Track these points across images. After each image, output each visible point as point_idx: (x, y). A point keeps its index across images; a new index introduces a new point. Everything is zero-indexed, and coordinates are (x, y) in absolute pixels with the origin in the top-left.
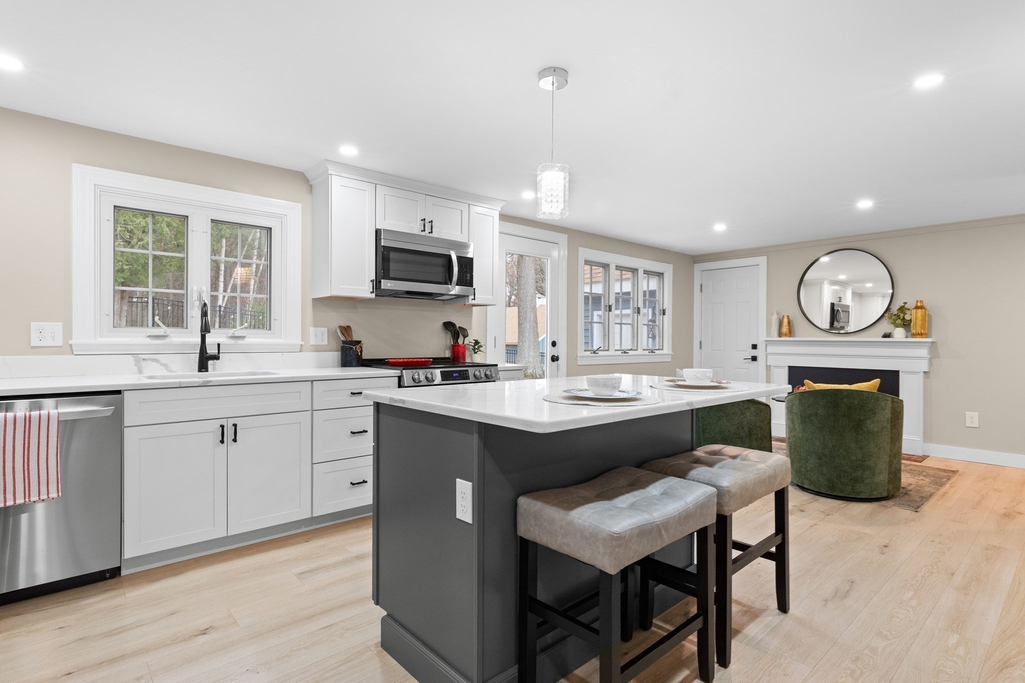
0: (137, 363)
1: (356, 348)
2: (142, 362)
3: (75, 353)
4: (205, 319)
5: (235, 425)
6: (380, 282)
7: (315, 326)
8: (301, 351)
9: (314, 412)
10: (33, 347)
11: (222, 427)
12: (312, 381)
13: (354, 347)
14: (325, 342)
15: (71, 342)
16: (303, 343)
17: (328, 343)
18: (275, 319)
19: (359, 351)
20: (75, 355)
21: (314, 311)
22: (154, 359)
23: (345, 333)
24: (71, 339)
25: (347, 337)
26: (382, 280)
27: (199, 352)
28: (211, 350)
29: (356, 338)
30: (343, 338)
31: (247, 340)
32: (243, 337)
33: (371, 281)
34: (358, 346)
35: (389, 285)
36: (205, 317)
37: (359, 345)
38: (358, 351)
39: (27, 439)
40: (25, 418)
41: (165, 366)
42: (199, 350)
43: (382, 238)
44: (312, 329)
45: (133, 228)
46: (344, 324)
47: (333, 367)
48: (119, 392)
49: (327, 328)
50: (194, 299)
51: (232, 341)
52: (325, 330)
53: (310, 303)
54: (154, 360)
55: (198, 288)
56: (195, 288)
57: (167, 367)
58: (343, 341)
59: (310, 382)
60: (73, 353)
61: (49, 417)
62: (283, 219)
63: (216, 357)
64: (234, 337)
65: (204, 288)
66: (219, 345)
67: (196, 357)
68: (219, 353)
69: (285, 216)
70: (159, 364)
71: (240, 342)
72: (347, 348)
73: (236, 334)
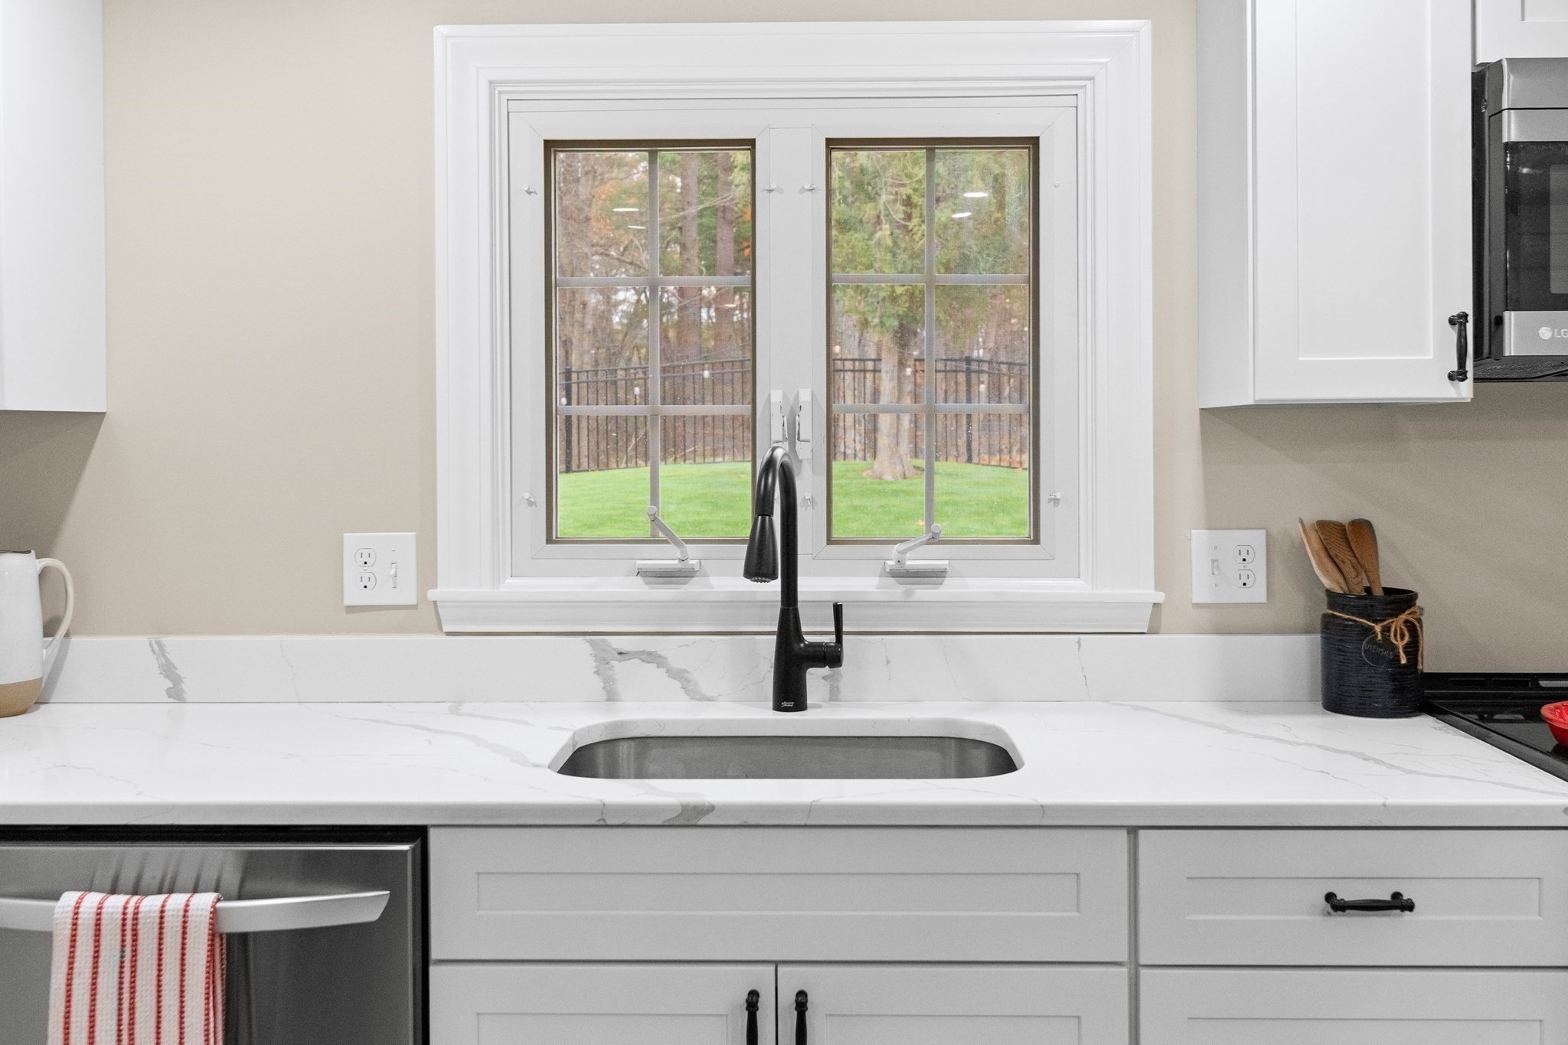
0: (603, 662)
1: (1386, 630)
2: (614, 663)
3: (446, 628)
4: (763, 521)
5: (801, 1003)
6: (1499, 321)
7: (1213, 524)
8: (1153, 630)
9: (1143, 972)
10: (351, 609)
11: (752, 1002)
12: (1133, 831)
13: (1378, 628)
14: (1258, 593)
15: (432, 594)
16: (1159, 597)
17: (1268, 598)
18: (1056, 501)
19: (1400, 644)
20: (449, 634)
21: (1206, 462)
22: (650, 654)
23: (1344, 555)
24: (435, 586)
25: (1351, 573)
26: (1506, 314)
27: (776, 629)
28: (815, 629)
29: (1392, 574)
30: (1329, 581)
31: (949, 589)
32: (935, 576)
33: (1452, 322)
34: (1398, 623)
35: (1545, 333)
36: (763, 515)
37: (1403, 617)
38: (1394, 647)
39: (126, 996)
40: (124, 919)
41: (680, 676)
42: (777, 622)
43: (1505, 105)
44: (1199, 537)
45: (910, 191)
46: (1341, 512)
47: (1286, 705)
48: (417, 834)
49: (1263, 533)
50: (774, 438)
51: (896, 590)
52: (1256, 539)
53: (1191, 428)
54: (650, 657)
55: (785, 395)
56: (777, 397)
57: (688, 681)
58: (1329, 593)
59: (1123, 835)
60: (441, 628)
61: (185, 922)
62: (1080, 92)
63: (830, 657)
64: (902, 574)
65: (805, 396)
66: (838, 609)
67: (768, 646)
68: (839, 633)
69: (1089, 83)
70: (664, 670)
71: (923, 592)
72: (1343, 626)
73: (911, 563)
